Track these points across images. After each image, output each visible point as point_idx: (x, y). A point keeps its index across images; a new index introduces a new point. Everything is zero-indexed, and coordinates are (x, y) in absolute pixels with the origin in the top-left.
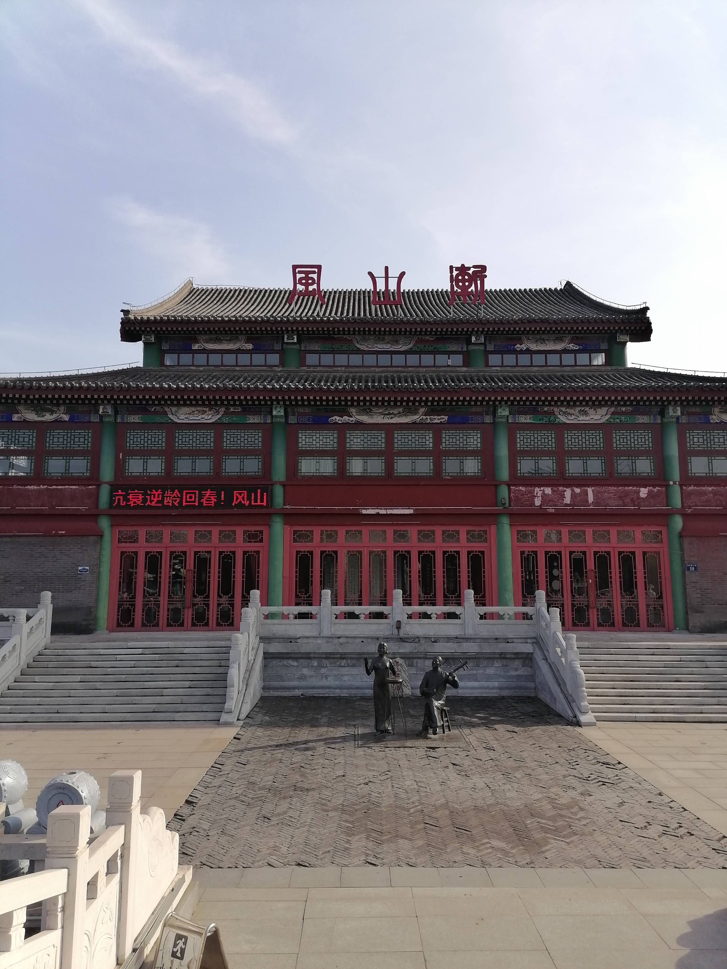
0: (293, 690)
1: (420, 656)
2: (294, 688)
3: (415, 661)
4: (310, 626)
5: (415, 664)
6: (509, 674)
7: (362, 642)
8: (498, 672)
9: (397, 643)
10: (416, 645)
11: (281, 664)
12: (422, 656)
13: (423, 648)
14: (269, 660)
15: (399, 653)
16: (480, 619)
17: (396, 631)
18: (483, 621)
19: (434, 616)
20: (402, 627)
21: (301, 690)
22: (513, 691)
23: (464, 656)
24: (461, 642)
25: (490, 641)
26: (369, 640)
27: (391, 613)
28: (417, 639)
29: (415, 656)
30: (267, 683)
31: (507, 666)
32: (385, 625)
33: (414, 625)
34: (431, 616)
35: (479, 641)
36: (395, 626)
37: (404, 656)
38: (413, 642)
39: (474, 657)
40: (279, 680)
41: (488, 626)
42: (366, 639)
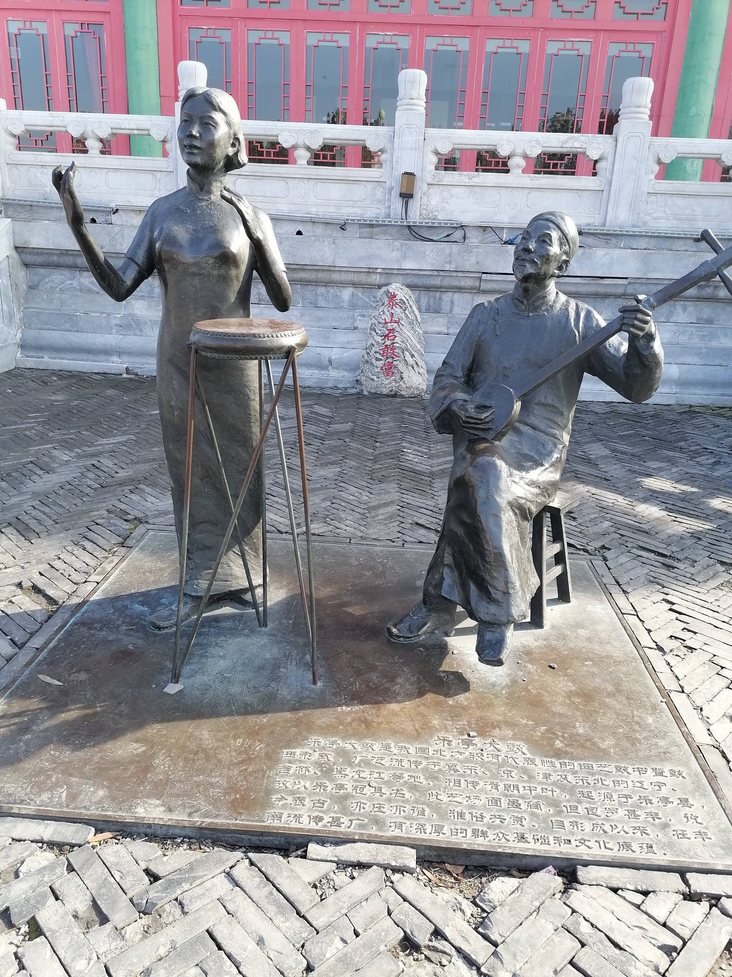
0: (104, 357)
1: (462, 283)
2: (107, 352)
3: (447, 297)
4: (149, 176)
5: (445, 306)
6: (714, 344)
7: (299, 233)
8: (684, 339)
9: (397, 243)
10: (455, 248)
11: (75, 283)
12: (469, 283)
13: (473, 260)
14: (42, 271)
15: (401, 273)
16: (658, 177)
17: (397, 205)
18: (666, 185)
19: (518, 163)
20: (418, 195)
21: (126, 358)
22: (719, 391)
23: (592, 289)
24: (590, 247)
25: (679, 245)
26: (319, 230)
27: (388, 146)
28: (458, 235)
29: (447, 282)
30: (32, 334)
31: (710, 321)
32: (369, 186)
33: (455, 190)
34: (510, 163)
35: (643, 243)
36: (396, 192)
37: (416, 281)
38: (447, 239)
39: (620, 291)
40: (67, 326)
41: (680, 201)
42: (309, 227)
